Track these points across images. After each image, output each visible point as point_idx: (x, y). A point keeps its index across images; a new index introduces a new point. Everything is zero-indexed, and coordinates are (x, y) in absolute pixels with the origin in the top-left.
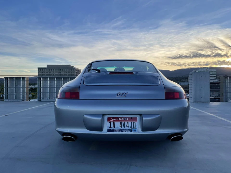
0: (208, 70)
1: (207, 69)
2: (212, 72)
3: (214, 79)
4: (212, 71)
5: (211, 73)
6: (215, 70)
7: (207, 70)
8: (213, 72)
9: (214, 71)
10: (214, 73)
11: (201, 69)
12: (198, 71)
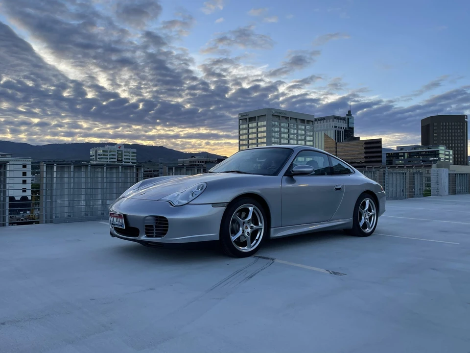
0: (121, 149)
1: (119, 148)
4: (129, 153)
5: (128, 156)
6: (135, 150)
7: (118, 149)
8: (131, 154)
9: (133, 153)
10: (133, 156)
11: (108, 146)
12: (102, 151)
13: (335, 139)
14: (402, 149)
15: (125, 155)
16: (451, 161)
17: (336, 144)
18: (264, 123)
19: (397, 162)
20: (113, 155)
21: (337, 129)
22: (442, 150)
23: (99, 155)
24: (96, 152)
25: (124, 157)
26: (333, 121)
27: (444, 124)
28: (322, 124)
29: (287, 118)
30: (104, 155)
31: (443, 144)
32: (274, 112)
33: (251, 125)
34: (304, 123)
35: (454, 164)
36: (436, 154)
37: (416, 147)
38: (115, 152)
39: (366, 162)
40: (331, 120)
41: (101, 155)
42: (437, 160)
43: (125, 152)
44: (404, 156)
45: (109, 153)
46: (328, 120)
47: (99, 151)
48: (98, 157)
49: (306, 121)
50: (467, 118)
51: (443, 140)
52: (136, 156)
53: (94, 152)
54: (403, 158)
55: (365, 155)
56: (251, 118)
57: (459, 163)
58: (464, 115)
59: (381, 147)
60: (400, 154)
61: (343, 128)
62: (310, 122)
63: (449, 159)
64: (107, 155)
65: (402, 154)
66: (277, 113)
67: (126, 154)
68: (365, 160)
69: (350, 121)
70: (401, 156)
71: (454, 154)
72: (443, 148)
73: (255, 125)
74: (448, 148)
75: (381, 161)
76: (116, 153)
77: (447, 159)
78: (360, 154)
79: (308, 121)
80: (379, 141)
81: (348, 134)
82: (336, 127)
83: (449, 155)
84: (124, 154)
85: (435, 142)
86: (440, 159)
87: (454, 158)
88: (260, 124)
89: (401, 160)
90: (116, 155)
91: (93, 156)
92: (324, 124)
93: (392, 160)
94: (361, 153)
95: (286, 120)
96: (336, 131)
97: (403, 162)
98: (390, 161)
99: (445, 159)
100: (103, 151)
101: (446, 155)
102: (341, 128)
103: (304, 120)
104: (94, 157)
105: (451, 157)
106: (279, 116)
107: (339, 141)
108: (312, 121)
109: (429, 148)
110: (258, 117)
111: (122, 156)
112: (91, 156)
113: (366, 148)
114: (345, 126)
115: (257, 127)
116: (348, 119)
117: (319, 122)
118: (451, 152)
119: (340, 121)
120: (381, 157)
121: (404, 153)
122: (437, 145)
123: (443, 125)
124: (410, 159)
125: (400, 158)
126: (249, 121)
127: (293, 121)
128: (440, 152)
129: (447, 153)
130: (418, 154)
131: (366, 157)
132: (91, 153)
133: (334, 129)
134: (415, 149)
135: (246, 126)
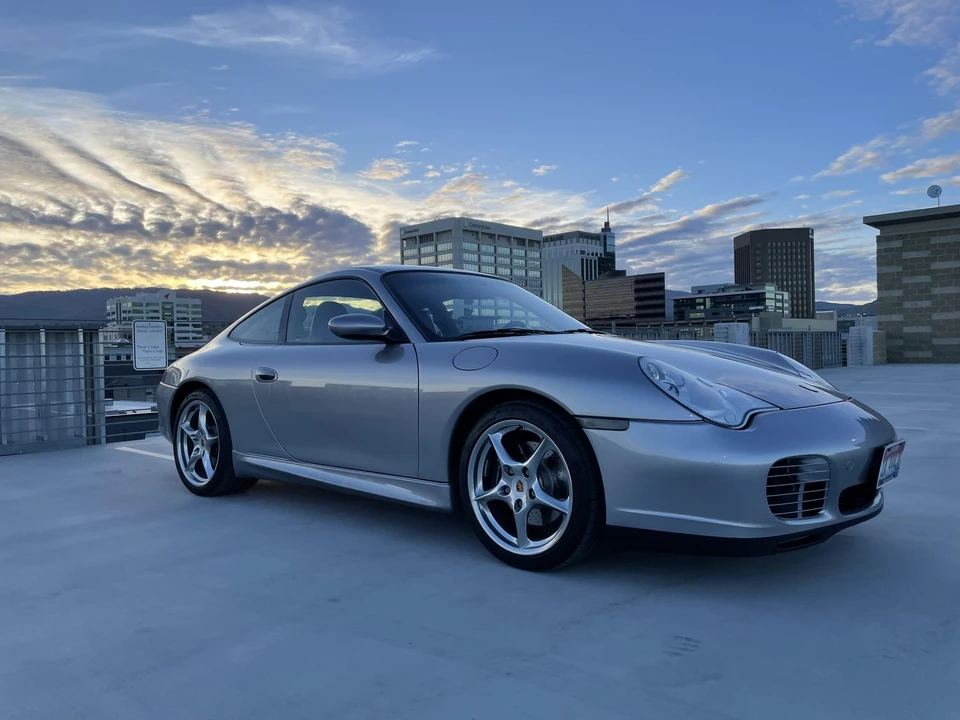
0: (170, 300)
1: (167, 296)
2: (184, 309)
3: (195, 335)
4: (187, 306)
5: (184, 312)
6: (198, 302)
7: (166, 300)
8: (190, 309)
9: (195, 306)
10: (194, 313)
11: (143, 294)
12: (130, 304)
13: (583, 275)
14: (700, 292)
15: (178, 312)
16: (786, 312)
17: (584, 283)
18: (448, 246)
19: (692, 315)
20: (152, 311)
21: (585, 256)
22: (770, 292)
23: (124, 312)
24: (119, 306)
25: (176, 315)
26: (578, 241)
27: (774, 245)
28: (558, 247)
29: (492, 236)
30: (135, 311)
31: (772, 281)
32: (466, 224)
33: (424, 250)
34: (524, 245)
35: (792, 317)
36: (760, 299)
37: (725, 288)
38: (158, 305)
39: (638, 316)
40: (575, 240)
41: (129, 312)
42: (761, 310)
43: (178, 305)
44: (704, 304)
45: (144, 308)
46: (569, 241)
47: (124, 305)
48: (123, 315)
49: (527, 242)
50: (812, 234)
51: (772, 274)
52: (202, 313)
53: (115, 306)
54: (702, 307)
55: (636, 304)
56: (424, 236)
57: (800, 315)
58: (808, 229)
59: (663, 288)
60: (697, 301)
61: (597, 254)
62: (535, 244)
63: (782, 308)
64: (142, 312)
65: (702, 301)
66: (474, 226)
67: (179, 309)
68: (634, 312)
69: (608, 243)
70: (700, 304)
71: (792, 299)
72: (772, 289)
73: (429, 249)
74: (781, 288)
75: (663, 315)
76: (159, 308)
77: (779, 308)
78: (624, 302)
79: (531, 242)
80: (659, 278)
81: (605, 264)
82: (583, 252)
83: (782, 301)
84: (176, 309)
85: (758, 278)
86: (766, 307)
87: (792, 305)
88: (441, 247)
89: (700, 311)
90: (161, 311)
91: (113, 313)
92: (562, 247)
93: (684, 313)
94: (628, 302)
95: (491, 241)
96: (582, 260)
97: (702, 315)
98: (680, 313)
99: (777, 308)
100: (134, 304)
101: (777, 300)
102: (593, 254)
103: (524, 240)
104: (115, 316)
105: (786, 305)
106: (477, 233)
107: (589, 277)
108: (539, 242)
109: (747, 289)
110: (437, 233)
111: (173, 314)
112: (109, 315)
113: (637, 291)
114: (600, 250)
115: (436, 253)
116: (605, 237)
117: (552, 243)
118: (786, 296)
119: (590, 241)
120: (663, 306)
121: (705, 298)
122: (762, 283)
123: (771, 248)
124: (715, 310)
125: (698, 307)
126: (421, 242)
127: (503, 241)
128: (767, 296)
129: (780, 297)
130: (729, 299)
131: (638, 308)
132: (108, 307)
133: (581, 256)
134: (723, 290)
135: (414, 252)
